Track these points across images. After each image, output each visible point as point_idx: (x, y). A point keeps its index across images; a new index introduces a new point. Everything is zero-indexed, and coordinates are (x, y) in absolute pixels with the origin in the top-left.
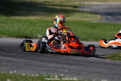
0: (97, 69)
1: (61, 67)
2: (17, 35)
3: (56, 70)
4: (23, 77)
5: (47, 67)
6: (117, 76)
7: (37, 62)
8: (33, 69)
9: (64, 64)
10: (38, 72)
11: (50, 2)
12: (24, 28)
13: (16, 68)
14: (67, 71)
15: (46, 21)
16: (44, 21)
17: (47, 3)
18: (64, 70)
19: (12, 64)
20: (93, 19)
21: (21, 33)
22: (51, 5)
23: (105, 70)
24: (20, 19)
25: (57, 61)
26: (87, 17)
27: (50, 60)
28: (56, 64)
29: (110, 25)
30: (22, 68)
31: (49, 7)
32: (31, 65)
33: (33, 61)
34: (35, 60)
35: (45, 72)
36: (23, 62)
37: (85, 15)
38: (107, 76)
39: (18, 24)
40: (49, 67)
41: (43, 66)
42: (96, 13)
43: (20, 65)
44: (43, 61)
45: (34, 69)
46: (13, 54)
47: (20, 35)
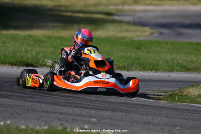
0: (145, 117)
1: (85, 114)
2: (12, 61)
3: (78, 118)
4: (21, 130)
5: (61, 114)
6: (178, 128)
7: (44, 105)
8: (38, 116)
9: (91, 108)
10: (46, 122)
11: (66, 7)
12: (23, 49)
13: (10, 116)
14: (94, 120)
15: (60, 38)
16: (56, 38)
17: (62, 9)
18: (90, 119)
19: (3, 109)
20: (139, 34)
21: (18, 58)
22: (68, 12)
23: (159, 118)
24: (17, 35)
25: (78, 104)
26: (127, 31)
27: (68, 103)
28: (76, 109)
29: (167, 43)
30: (20, 115)
31: (65, 14)
32: (35, 111)
33: (39, 104)
34: (41, 102)
35: (59, 122)
36: (21, 106)
37: (125, 27)
38: (162, 129)
39: (12, 43)
40: (66, 114)
41: (55, 113)
42: (142, 24)
43: (17, 111)
44: (55, 104)
45: (40, 117)
46: (5, 93)
47: (16, 61)
